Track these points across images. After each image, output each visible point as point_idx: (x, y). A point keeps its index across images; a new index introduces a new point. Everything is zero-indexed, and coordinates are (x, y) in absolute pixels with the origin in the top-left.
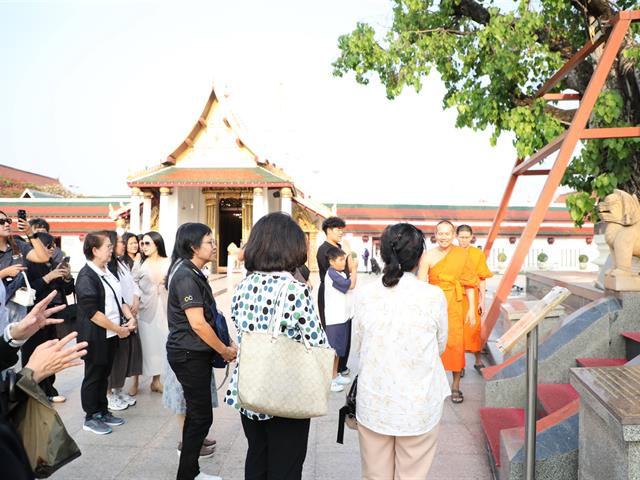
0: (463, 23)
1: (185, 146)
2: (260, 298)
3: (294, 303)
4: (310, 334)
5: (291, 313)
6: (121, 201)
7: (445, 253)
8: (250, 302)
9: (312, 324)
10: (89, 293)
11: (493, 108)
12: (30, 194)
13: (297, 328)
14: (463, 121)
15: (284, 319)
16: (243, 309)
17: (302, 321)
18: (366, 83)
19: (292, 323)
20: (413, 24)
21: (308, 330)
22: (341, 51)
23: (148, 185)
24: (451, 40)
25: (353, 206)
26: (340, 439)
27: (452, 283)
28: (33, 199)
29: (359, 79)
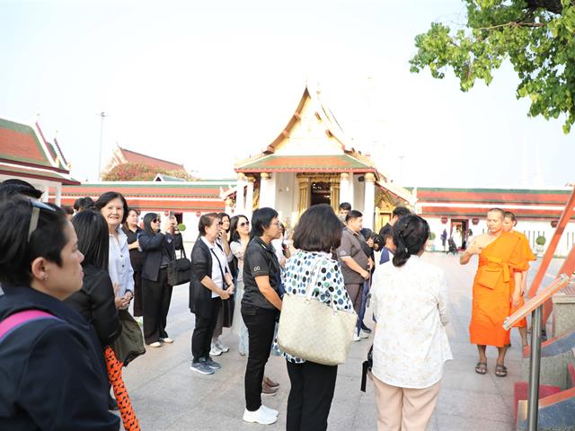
0: (538, 14)
1: (282, 138)
2: (301, 270)
3: (325, 275)
4: (337, 300)
5: (323, 282)
6: (230, 184)
7: (494, 238)
8: (294, 272)
9: (339, 293)
10: (200, 261)
11: (566, 97)
12: (161, 178)
13: (327, 294)
14: (536, 110)
15: (317, 286)
16: (290, 278)
17: (331, 289)
18: (441, 77)
19: (323, 290)
20: (485, 20)
21: (336, 297)
22: (418, 49)
23: (251, 171)
24: (522, 33)
25: (433, 190)
26: (363, 388)
27: (500, 265)
28: (163, 182)
29: (435, 74)
